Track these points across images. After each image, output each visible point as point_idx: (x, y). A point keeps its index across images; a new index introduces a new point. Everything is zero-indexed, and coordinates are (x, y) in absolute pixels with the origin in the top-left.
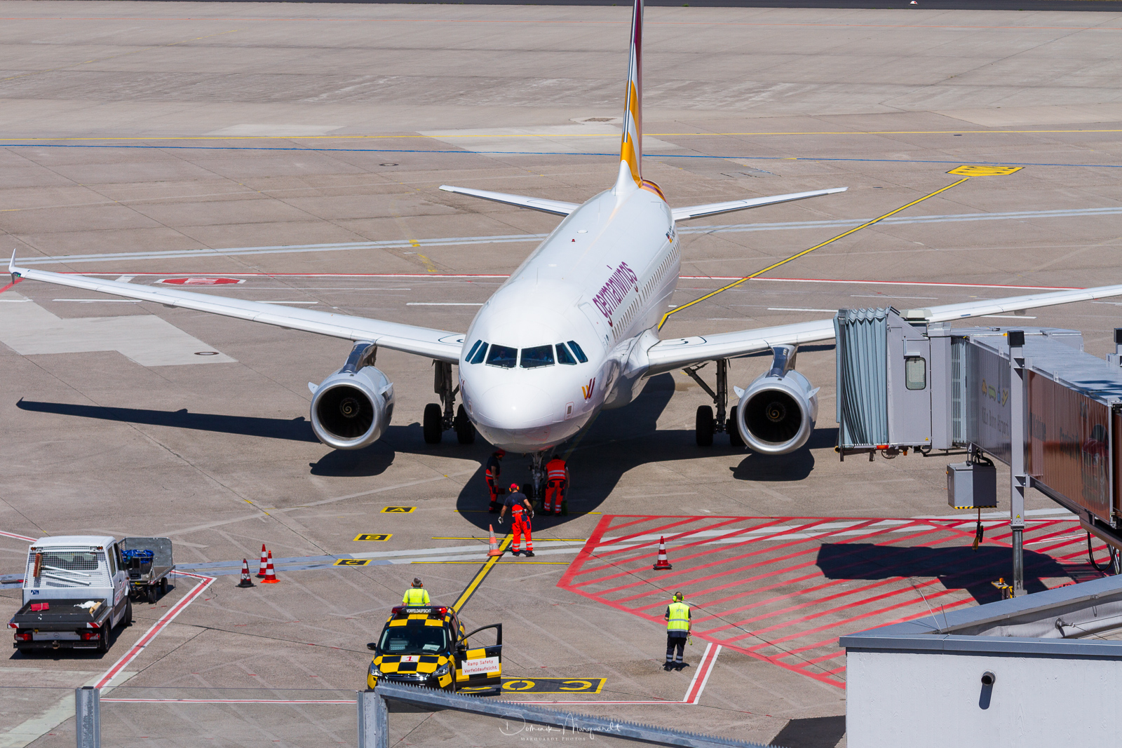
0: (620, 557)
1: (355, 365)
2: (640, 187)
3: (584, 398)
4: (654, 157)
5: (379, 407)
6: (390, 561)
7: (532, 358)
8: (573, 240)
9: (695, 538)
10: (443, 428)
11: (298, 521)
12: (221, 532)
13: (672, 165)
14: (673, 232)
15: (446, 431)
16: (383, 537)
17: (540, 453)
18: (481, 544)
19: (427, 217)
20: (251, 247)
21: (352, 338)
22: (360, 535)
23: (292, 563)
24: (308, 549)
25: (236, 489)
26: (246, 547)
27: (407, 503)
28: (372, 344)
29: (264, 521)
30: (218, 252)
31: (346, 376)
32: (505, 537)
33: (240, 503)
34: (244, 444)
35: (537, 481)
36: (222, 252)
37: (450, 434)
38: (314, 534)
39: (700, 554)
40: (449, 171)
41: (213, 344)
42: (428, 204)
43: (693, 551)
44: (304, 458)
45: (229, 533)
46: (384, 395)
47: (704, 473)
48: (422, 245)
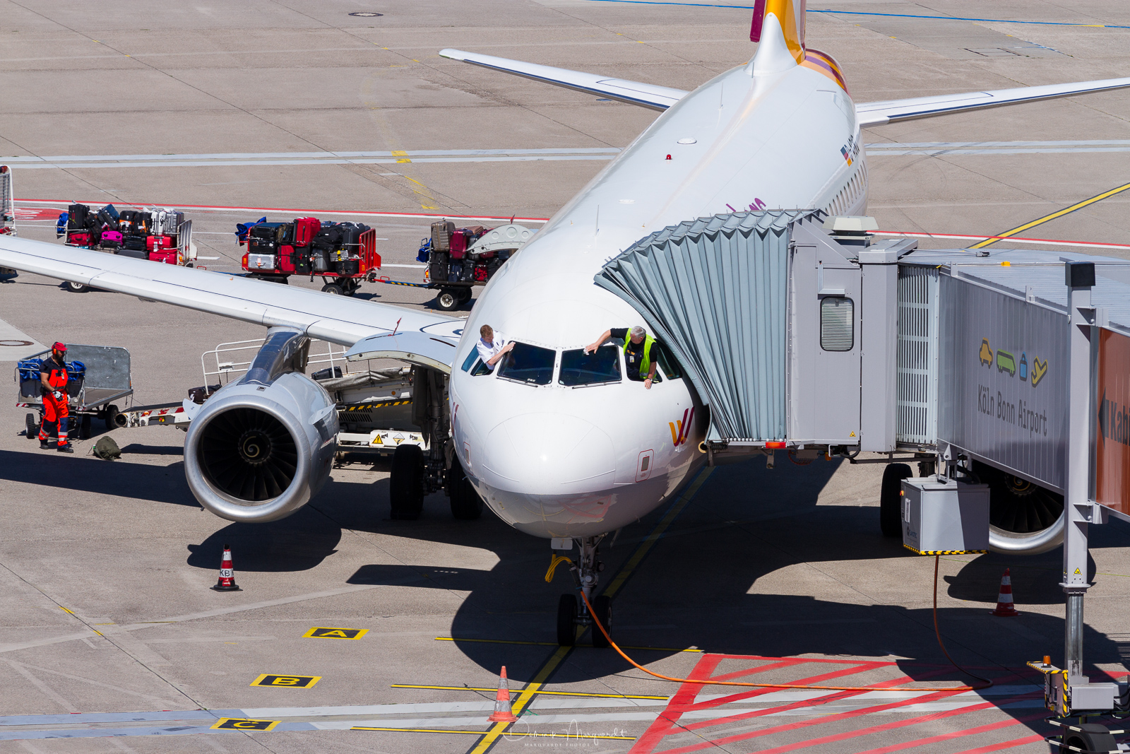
0: (726, 731)
1: (268, 370)
2: (799, 61)
3: (672, 443)
4: (846, 16)
5: (307, 448)
6: (314, 724)
7: (581, 368)
8: (669, 157)
9: (866, 701)
10: (425, 489)
11: (154, 648)
12: (14, 664)
13: (879, 30)
14: (856, 147)
15: (431, 495)
16: (304, 682)
17: (591, 540)
18: (479, 700)
19: (428, 111)
20: (106, 154)
21: (266, 320)
22: (263, 677)
23: (136, 723)
24: (168, 698)
25: (47, 588)
26: (56, 690)
27: (351, 623)
28: (300, 333)
29: (92, 646)
30: (45, 162)
31: (251, 389)
32: (524, 689)
33: (52, 613)
34: (66, 508)
35: (586, 590)
36: (52, 163)
37: (437, 501)
38: (180, 671)
39: (872, 730)
40: (475, 29)
41: (23, 327)
42: (430, 88)
43: (861, 723)
44: (172, 536)
45: (28, 666)
46: (319, 425)
47: (890, 586)
48: (414, 160)
